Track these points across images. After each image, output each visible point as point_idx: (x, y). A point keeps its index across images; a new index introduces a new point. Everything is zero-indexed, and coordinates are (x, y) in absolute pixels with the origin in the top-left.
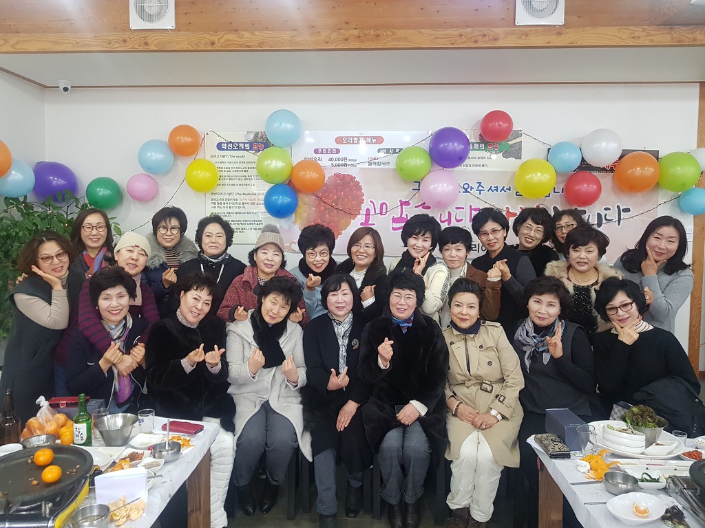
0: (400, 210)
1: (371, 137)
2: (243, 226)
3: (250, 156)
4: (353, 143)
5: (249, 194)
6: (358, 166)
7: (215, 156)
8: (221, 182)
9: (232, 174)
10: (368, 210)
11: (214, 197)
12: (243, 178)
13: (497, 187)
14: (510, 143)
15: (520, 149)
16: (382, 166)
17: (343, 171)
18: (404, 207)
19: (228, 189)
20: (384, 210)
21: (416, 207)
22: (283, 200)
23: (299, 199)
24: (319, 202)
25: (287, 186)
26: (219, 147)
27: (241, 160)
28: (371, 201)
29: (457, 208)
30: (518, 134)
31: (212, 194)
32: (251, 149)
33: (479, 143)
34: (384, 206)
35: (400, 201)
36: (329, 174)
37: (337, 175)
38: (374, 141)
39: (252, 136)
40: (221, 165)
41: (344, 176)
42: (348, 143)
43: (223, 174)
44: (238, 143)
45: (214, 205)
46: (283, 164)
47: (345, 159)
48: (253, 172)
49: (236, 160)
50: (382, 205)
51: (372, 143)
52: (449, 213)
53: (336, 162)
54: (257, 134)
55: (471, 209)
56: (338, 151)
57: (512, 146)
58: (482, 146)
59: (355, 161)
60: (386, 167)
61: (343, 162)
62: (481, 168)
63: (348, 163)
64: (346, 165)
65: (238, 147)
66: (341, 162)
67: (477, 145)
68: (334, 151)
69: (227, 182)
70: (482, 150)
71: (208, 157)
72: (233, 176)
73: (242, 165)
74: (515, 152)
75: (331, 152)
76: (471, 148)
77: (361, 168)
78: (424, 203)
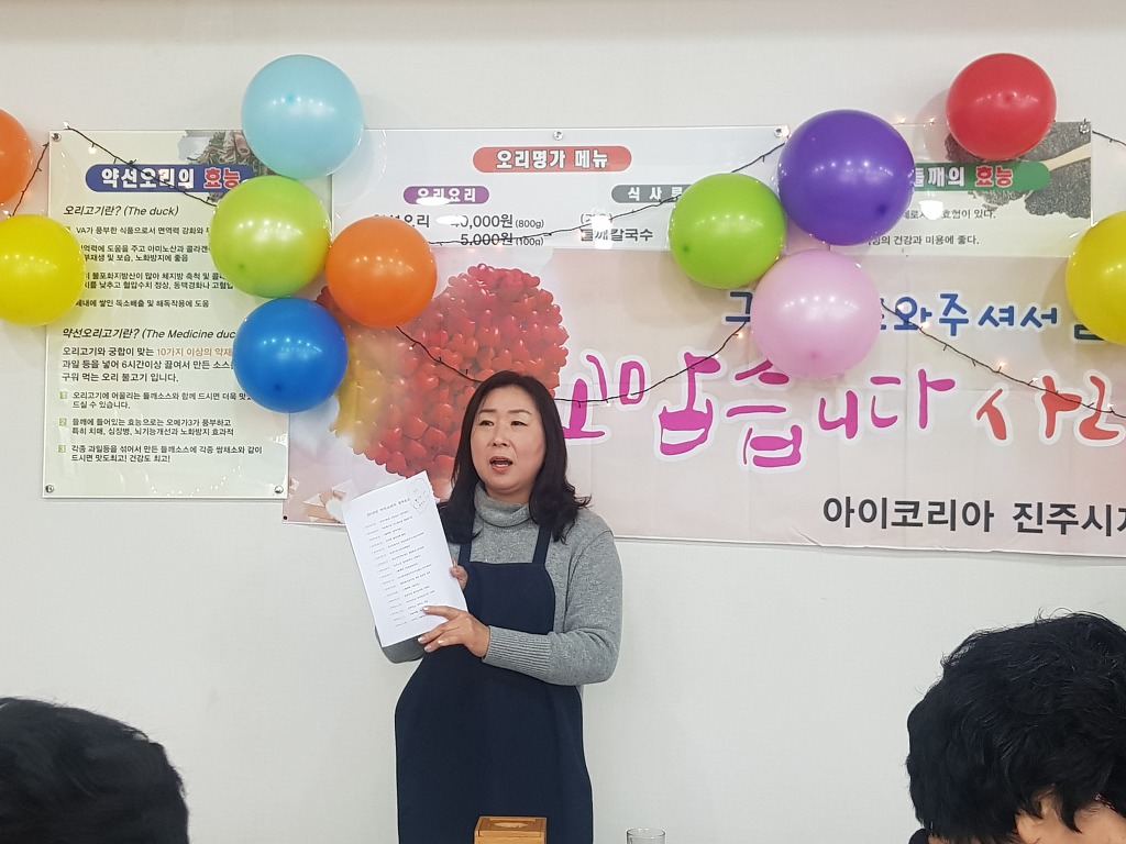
0: (685, 385)
1: (592, 149)
2: (168, 440)
3: (193, 210)
4: (532, 168)
5: (189, 334)
6: (547, 242)
7: (79, 210)
8: (98, 294)
9: (131, 267)
10: (581, 387)
11: (72, 342)
12: (171, 282)
13: (1011, 310)
14: (1051, 164)
15: (1085, 185)
16: (627, 243)
17: (499, 258)
18: (698, 376)
19: (118, 318)
20: (634, 387)
21: (739, 377)
22: (295, 349)
23: (354, 351)
24: (421, 363)
25: (315, 306)
26: (95, 179)
27: (167, 221)
28: (591, 359)
29: (877, 381)
30: (1078, 135)
31: (67, 332)
32: (198, 187)
33: (947, 168)
34: (635, 373)
35: (688, 356)
36: (452, 268)
37: (480, 273)
38: (601, 160)
39: (200, 148)
40: (96, 239)
41: (502, 274)
42: (514, 169)
43: (105, 267)
44: (156, 168)
45: (72, 370)
46: (300, 232)
47: (507, 220)
48: (203, 263)
49: (149, 221)
50: (627, 369)
51: (592, 168)
52: (852, 399)
53: (476, 230)
54: (218, 139)
55: (924, 384)
56: (482, 195)
57: (1057, 174)
58: (958, 176)
59: (539, 225)
60: (641, 244)
61: (500, 230)
62: (954, 249)
63: (517, 232)
64: (507, 238)
65: (156, 180)
66: (491, 231)
67: (941, 172)
68: (470, 194)
69: (119, 293)
70: (957, 188)
71: (56, 212)
72: (139, 276)
73: (169, 240)
74: (1069, 193)
75: (461, 196)
76: (919, 181)
77: (557, 252)
78: (768, 364)
